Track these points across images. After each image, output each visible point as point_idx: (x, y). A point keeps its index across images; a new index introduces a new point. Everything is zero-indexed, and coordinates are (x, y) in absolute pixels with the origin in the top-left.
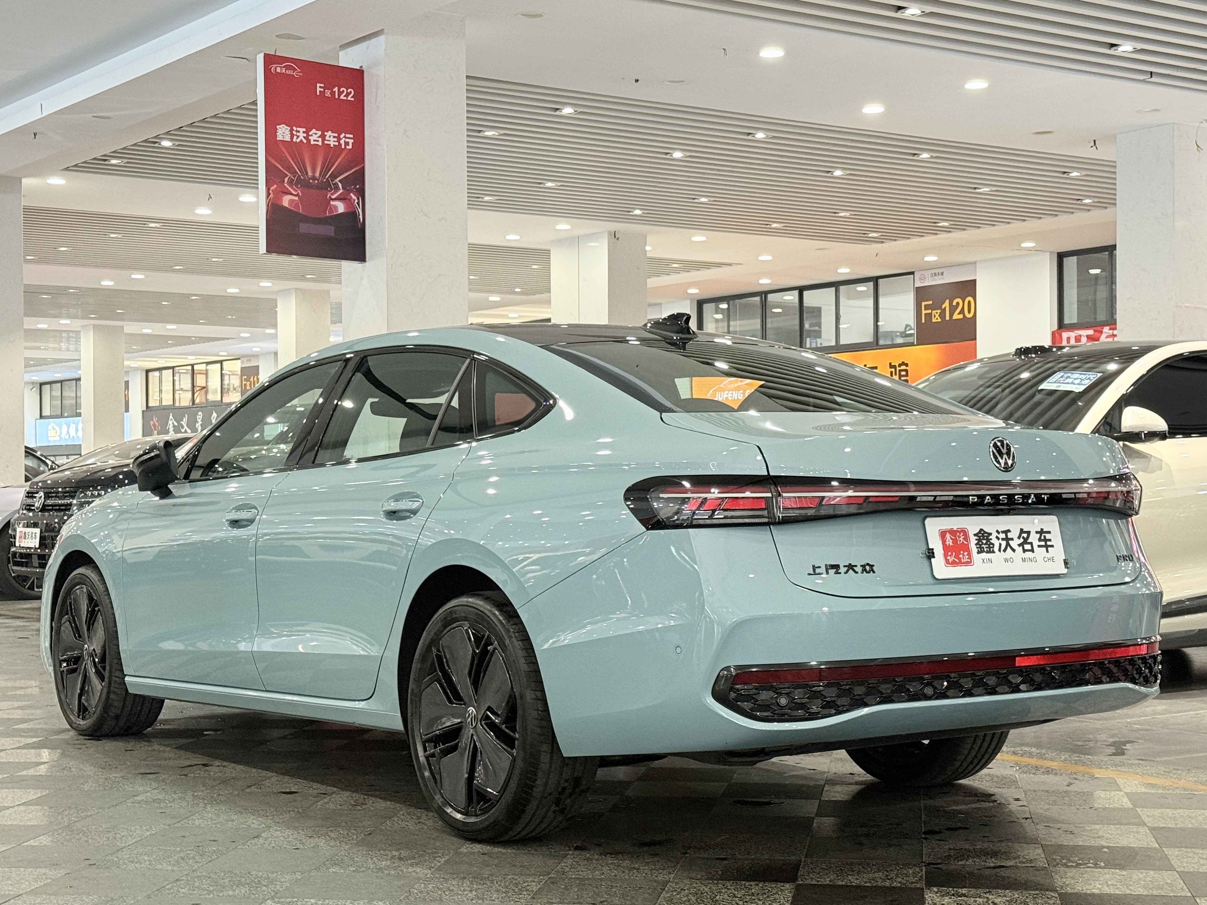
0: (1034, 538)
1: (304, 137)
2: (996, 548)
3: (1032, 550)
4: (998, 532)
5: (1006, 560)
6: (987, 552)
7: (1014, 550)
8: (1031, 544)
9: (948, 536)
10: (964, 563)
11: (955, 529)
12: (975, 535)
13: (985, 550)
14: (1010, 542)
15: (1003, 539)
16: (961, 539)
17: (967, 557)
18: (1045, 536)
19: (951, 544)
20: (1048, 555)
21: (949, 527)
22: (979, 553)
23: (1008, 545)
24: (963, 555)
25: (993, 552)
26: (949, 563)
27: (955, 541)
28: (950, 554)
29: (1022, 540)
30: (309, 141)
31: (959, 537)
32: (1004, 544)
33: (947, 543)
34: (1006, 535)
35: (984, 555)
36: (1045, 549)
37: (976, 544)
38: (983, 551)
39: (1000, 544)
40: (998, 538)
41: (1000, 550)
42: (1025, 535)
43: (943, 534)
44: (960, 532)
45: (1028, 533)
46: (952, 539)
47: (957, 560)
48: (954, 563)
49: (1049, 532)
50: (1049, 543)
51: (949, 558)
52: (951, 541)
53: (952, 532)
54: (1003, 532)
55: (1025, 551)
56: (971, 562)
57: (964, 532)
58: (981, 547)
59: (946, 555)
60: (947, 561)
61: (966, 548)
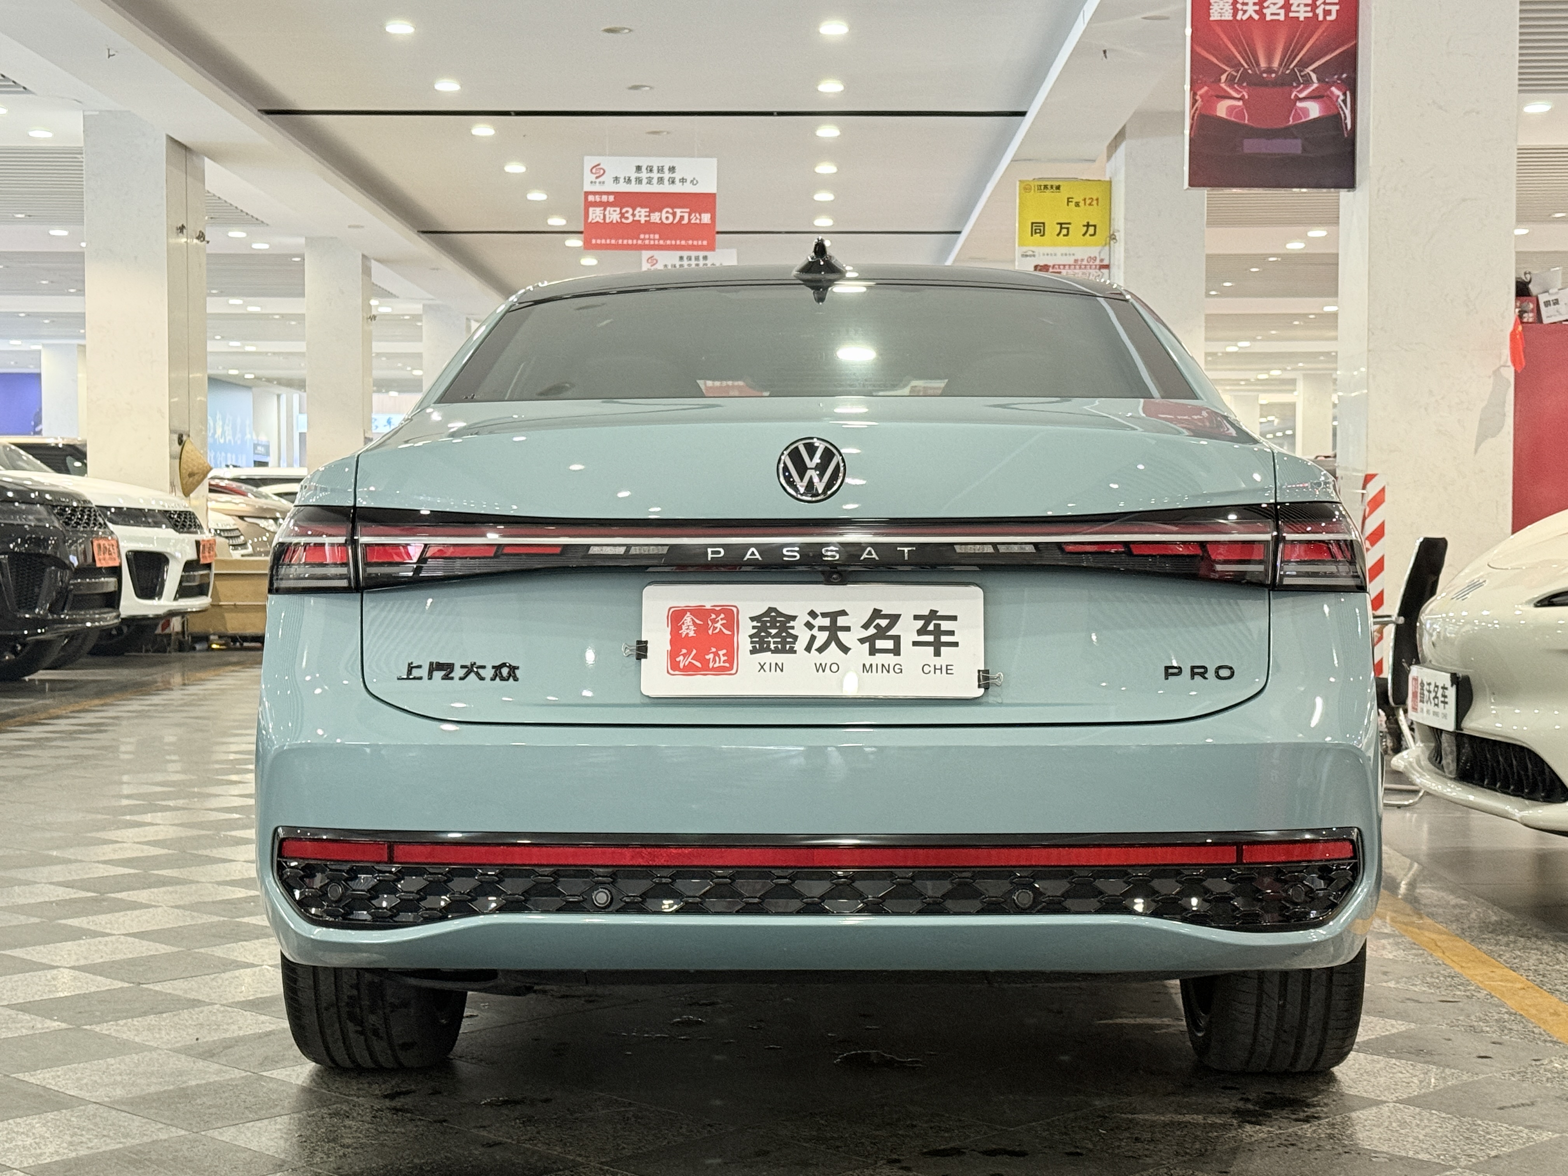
0: (907, 630)
1: (1255, 11)
2: (800, 645)
3: (896, 651)
4: (813, 614)
5: (820, 668)
6: (776, 651)
7: (845, 649)
8: (897, 639)
9: (688, 619)
10: (713, 669)
11: (708, 607)
12: (752, 619)
13: (772, 646)
14: (841, 635)
15: (821, 629)
16: (718, 625)
17: (723, 659)
18: (937, 626)
19: (692, 634)
20: (938, 662)
21: (694, 603)
22: (754, 651)
23: (833, 638)
24: (716, 654)
25: (792, 651)
26: (680, 670)
27: (701, 629)
28: (684, 651)
29: (872, 631)
30: (1262, 15)
31: (714, 621)
32: (822, 637)
33: (684, 632)
34: (834, 621)
35: (767, 657)
36: (931, 649)
37: (751, 636)
38: (768, 649)
39: (813, 638)
40: (809, 626)
41: (808, 649)
42: (884, 623)
43: (676, 617)
44: (718, 613)
45: (894, 619)
46: (694, 623)
47: (698, 664)
48: (690, 670)
49: (954, 618)
50: (944, 639)
51: (681, 658)
52: (692, 628)
53: (700, 612)
54: (824, 615)
55: (873, 651)
56: (731, 668)
57: (730, 615)
58: (761, 642)
59: (673, 655)
60: (674, 666)
61: (728, 644)
